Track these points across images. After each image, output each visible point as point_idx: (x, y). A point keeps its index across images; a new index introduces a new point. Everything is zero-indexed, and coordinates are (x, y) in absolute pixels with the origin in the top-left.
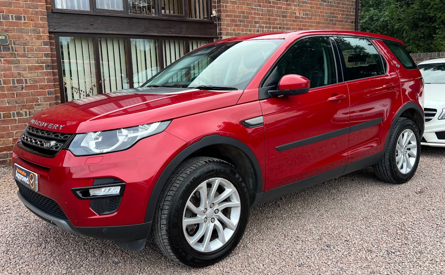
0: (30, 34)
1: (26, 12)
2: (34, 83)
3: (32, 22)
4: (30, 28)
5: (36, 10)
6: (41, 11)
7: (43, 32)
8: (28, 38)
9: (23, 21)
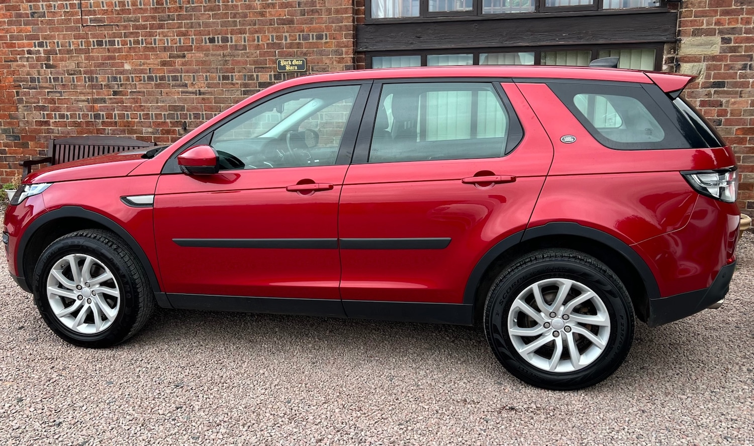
0: (331, 56)
1: (328, 29)
2: (330, 120)
3: (334, 41)
4: (331, 49)
5: (341, 24)
6: (346, 25)
7: (347, 53)
8: (327, 61)
9: (324, 40)
